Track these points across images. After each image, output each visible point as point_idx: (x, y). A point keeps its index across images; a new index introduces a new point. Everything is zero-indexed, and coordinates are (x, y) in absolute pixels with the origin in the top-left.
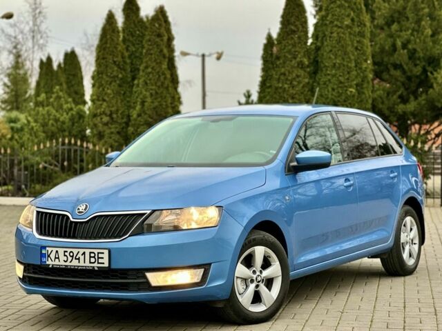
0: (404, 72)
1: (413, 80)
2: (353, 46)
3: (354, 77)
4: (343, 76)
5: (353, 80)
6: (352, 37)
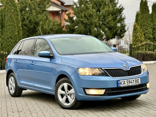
0: (28, 27)
1: (31, 30)
2: (15, 19)
3: (17, 29)
4: (13, 28)
5: (16, 30)
6: (15, 16)
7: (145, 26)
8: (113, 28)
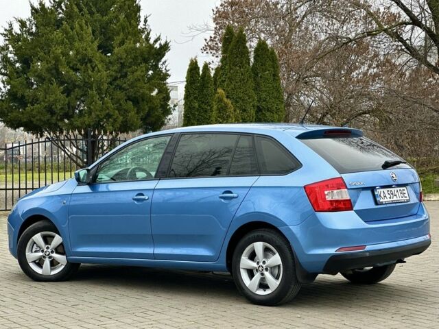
7: (241, 102)
8: (143, 100)
